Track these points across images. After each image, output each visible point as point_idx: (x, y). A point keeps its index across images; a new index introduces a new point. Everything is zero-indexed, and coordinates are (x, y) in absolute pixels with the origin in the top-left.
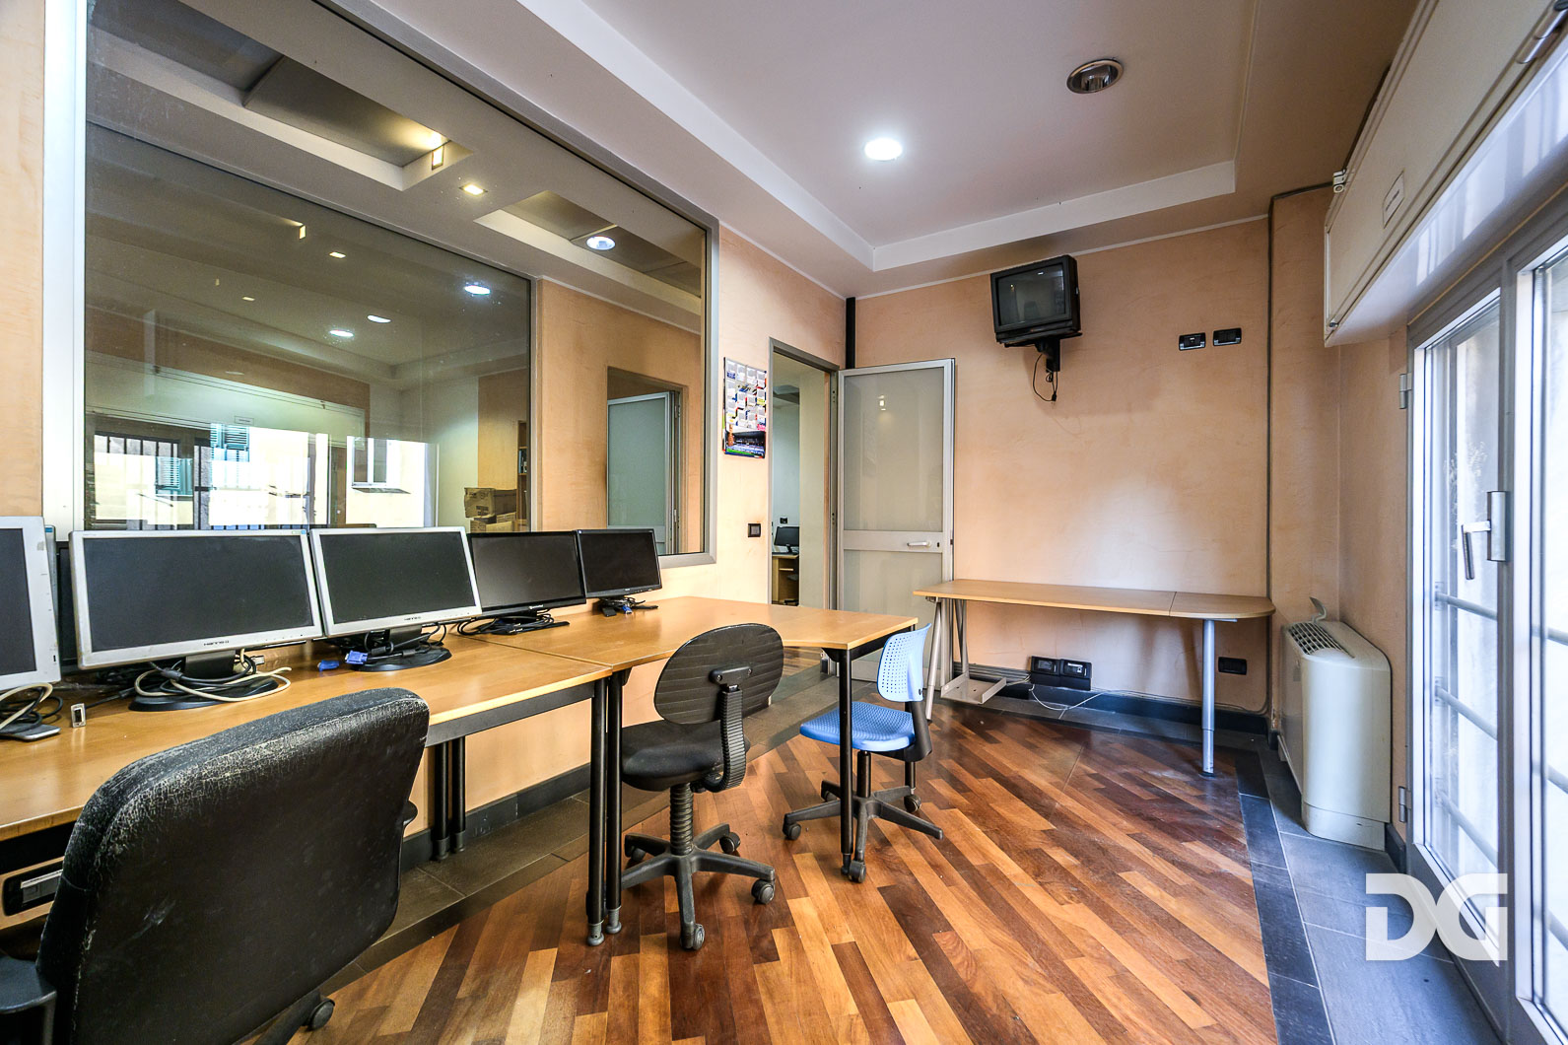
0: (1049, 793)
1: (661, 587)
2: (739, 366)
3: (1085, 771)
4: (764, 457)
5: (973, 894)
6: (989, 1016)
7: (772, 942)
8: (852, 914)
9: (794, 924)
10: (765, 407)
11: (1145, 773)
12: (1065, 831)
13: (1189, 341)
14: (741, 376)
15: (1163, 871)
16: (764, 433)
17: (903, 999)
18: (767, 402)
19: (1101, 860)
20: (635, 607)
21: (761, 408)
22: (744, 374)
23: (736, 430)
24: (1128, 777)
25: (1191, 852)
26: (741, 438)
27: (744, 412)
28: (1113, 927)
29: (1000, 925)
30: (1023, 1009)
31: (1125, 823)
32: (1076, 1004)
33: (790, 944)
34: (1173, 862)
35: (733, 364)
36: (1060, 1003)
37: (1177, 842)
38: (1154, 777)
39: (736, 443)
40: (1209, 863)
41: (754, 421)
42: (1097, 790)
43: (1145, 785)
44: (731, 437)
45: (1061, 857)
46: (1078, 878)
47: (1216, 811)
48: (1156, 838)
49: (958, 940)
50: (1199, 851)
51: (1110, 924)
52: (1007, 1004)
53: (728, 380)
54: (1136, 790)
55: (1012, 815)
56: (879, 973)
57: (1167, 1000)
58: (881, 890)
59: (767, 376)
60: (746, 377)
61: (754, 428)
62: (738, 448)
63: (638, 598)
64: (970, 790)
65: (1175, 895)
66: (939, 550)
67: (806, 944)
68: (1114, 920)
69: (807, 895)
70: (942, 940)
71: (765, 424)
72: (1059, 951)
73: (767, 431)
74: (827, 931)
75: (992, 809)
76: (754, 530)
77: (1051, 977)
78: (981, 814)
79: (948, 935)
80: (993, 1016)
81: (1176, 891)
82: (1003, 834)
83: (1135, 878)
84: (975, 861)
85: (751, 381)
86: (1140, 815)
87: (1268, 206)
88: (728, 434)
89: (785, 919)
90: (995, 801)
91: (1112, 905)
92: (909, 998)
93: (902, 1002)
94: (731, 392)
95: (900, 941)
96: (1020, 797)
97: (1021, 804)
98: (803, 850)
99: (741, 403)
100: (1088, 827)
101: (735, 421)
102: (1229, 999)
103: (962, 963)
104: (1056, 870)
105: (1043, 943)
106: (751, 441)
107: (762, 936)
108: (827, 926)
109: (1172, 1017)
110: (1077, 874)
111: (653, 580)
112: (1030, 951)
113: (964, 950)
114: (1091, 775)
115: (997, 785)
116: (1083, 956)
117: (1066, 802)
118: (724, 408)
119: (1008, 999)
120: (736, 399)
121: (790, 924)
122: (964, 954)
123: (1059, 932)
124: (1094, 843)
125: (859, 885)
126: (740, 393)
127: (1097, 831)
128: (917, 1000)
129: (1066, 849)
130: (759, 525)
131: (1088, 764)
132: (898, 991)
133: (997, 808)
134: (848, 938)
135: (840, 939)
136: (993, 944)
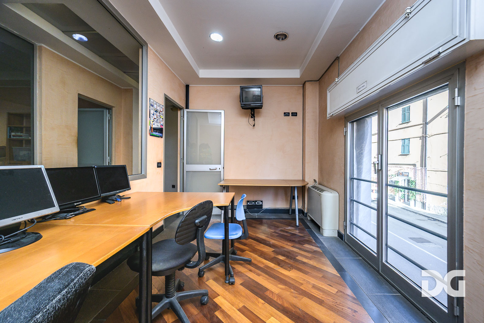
0: (267, 240)
1: (130, 189)
2: (155, 102)
3: (272, 231)
4: (162, 138)
5: (267, 276)
6: (293, 312)
7: (217, 317)
8: (237, 296)
9: (221, 308)
10: (163, 119)
11: (285, 229)
12: (277, 250)
13: (287, 114)
14: (155, 106)
15: (304, 254)
16: (162, 128)
17: (269, 318)
18: (163, 117)
19: (289, 255)
20: (121, 198)
21: (161, 119)
22: (156, 106)
23: (154, 126)
24: (281, 231)
25: (306, 247)
26: (155, 130)
27: (156, 120)
28: (304, 273)
29: (279, 283)
30: (300, 306)
31: (289, 244)
32: (310, 299)
33: (224, 316)
34: (305, 251)
35: (153, 101)
36: (306, 300)
37: (302, 245)
38: (287, 229)
39: (154, 132)
40: (312, 249)
41: (159, 124)
42: (277, 236)
43: (287, 232)
44: (152, 129)
45: (281, 258)
46: (288, 262)
47: (304, 235)
48: (297, 246)
49: (272, 292)
50: (307, 246)
51: (303, 272)
52: (295, 306)
53: (151, 107)
54: (285, 234)
55: (262, 249)
56: (257, 313)
57: (326, 288)
58: (241, 284)
59: (163, 107)
60: (157, 107)
61: (159, 127)
62: (155, 133)
63: (121, 194)
64: (247, 244)
65: (310, 260)
66: (220, 170)
67: (229, 313)
68: (303, 271)
69: (219, 295)
70: (268, 293)
71: (163, 125)
72: (297, 285)
73: (163, 128)
74: (233, 305)
75: (256, 248)
76: (159, 165)
77: (300, 293)
78: (255, 251)
79: (268, 292)
80: (294, 312)
81: (310, 259)
82: (263, 255)
83: (299, 258)
84: (262, 266)
85: (158, 108)
86: (290, 240)
87: (303, 83)
88: (151, 127)
89: (217, 307)
90: (255, 246)
91: (300, 267)
92: (271, 317)
93: (270, 319)
94: (152, 112)
95: (257, 299)
96: (261, 243)
97: (262, 245)
98: (208, 280)
99: (155, 117)
100: (282, 247)
101: (153, 123)
102: (336, 283)
103: (277, 299)
104: (282, 261)
105: (293, 284)
106: (159, 131)
107: (213, 317)
108: (232, 304)
109: (330, 293)
110: (287, 261)
111: (127, 186)
112: (291, 288)
113: (275, 295)
114: (273, 232)
115: (253, 241)
116: (303, 284)
117: (272, 241)
118: (150, 117)
119: (295, 305)
120: (153, 115)
121: (219, 308)
122: (276, 296)
123: (294, 280)
124: (285, 251)
125: (234, 285)
126: (155, 112)
127: (284, 248)
128: (273, 317)
129: (281, 255)
130: (161, 163)
131: (271, 229)
132: (267, 316)
133: (257, 248)
134: (241, 305)
135: (239, 307)
136: (281, 290)
